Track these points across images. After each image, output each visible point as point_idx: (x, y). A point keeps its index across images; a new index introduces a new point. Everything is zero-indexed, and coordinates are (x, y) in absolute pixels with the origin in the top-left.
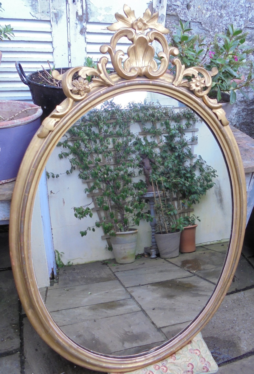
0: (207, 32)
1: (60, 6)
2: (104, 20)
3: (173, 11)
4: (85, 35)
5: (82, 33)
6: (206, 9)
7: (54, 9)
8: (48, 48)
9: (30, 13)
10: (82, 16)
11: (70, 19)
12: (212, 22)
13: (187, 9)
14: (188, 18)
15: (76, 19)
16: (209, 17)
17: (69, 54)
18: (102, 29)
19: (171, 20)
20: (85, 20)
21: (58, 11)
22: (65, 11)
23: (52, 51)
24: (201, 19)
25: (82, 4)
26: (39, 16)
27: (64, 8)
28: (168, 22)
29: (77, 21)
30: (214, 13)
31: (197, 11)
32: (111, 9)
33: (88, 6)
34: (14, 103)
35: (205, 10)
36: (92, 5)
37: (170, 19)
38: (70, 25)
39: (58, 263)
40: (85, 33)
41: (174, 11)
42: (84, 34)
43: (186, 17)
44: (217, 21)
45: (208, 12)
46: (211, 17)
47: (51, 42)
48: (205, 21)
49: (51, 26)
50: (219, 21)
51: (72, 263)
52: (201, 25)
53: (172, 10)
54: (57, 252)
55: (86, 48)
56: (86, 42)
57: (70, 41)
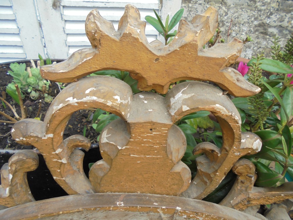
4: (60, 10)
5: (56, 7)
17: (43, 36)
18: (84, 1)
23: (18, 32)
40: (59, 7)
47: (15, 21)
55: (63, 28)
56: (62, 20)
57: (40, 18)
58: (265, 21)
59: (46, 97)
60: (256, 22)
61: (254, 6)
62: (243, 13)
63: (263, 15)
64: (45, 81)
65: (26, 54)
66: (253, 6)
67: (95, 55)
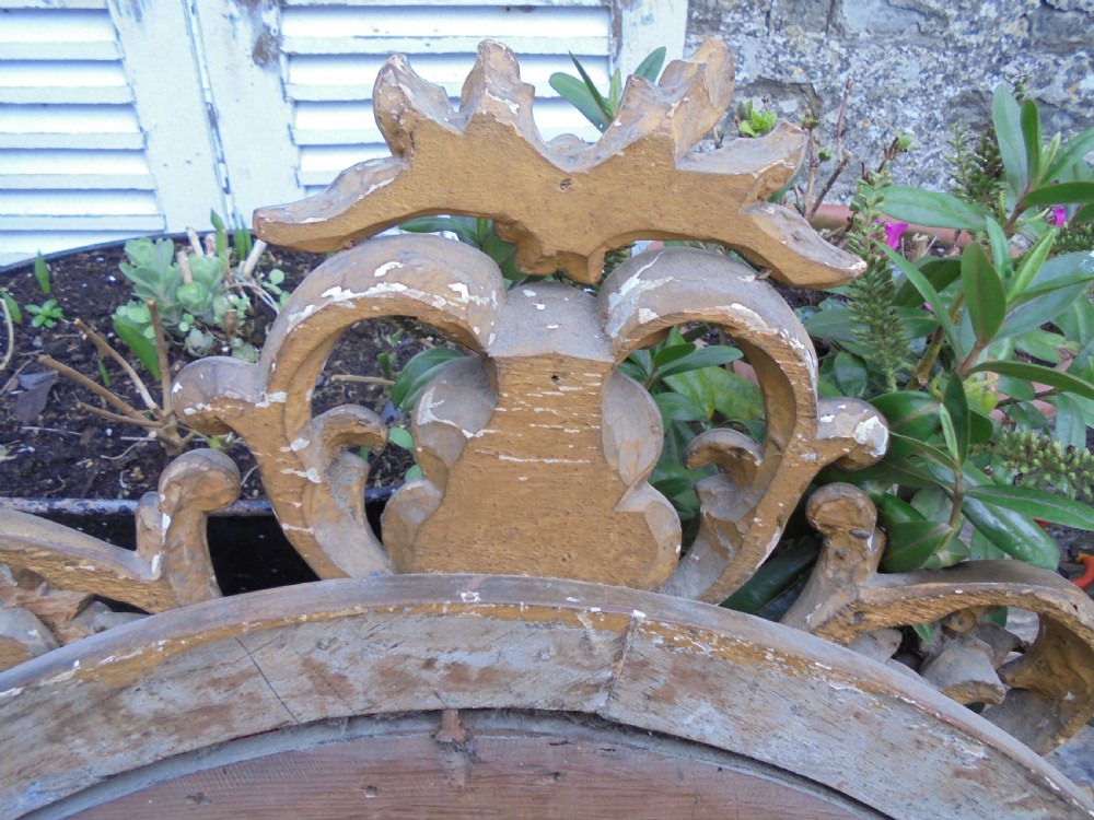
4: (277, 69)
5: (266, 60)
17: (219, 155)
18: (357, 37)
23: (138, 145)
29: (231, 3)
38: (200, 28)
40: (276, 58)
42: (272, 63)
47: (129, 107)
49: (118, 34)
55: (289, 127)
56: (285, 101)
57: (213, 97)
58: (982, 84)
59: (237, 348)
60: (950, 88)
61: (942, 33)
62: (904, 61)
63: (976, 63)
64: (233, 298)
65: (164, 216)
66: (937, 34)
67: (400, 175)
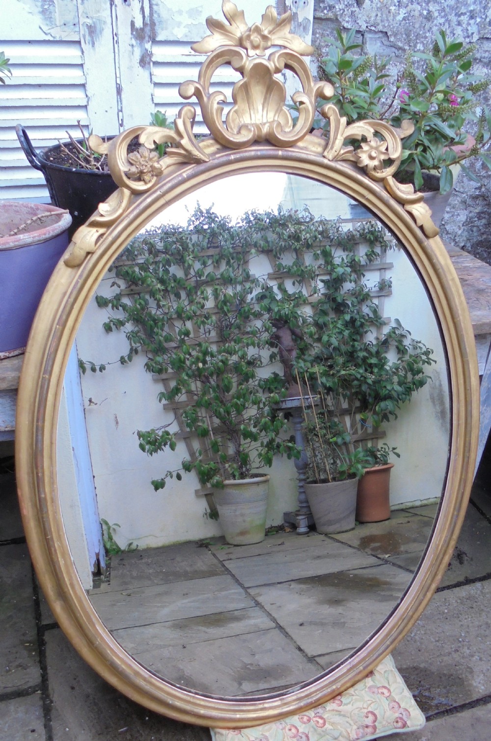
0: (400, 51)
1: (99, 11)
2: (186, 36)
3: (328, 11)
4: (150, 68)
5: (145, 64)
6: (397, 4)
7: (87, 17)
8: (76, 97)
9: (40, 28)
10: (142, 30)
11: (119, 37)
12: (411, 31)
13: (357, 4)
14: (360, 24)
15: (130, 36)
16: (404, 19)
17: (120, 108)
19: (324, 30)
20: (150, 37)
21: (94, 20)
22: (109, 21)
24: (386, 25)
25: (143, 4)
26: (58, 34)
27: (105, 14)
28: (318, 35)
29: (133, 39)
30: (414, 11)
31: (378, 8)
32: (201, 12)
33: (155, 7)
34: (16, 206)
35: (395, 5)
36: (161, 6)
37: (321, 29)
38: (119, 50)
39: (108, 546)
40: (149, 63)
41: (330, 9)
42: (147, 66)
43: (356, 21)
44: (420, 27)
45: (401, 10)
46: (409, 20)
47: (83, 86)
48: (395, 30)
49: (83, 52)
50: (424, 27)
51: (137, 546)
52: (386, 39)
53: (325, 8)
54: (107, 523)
55: (152, 95)
56: (151, 83)
57: (121, 81)
61: (404, 56)
62: (391, 68)
66: (402, 57)
